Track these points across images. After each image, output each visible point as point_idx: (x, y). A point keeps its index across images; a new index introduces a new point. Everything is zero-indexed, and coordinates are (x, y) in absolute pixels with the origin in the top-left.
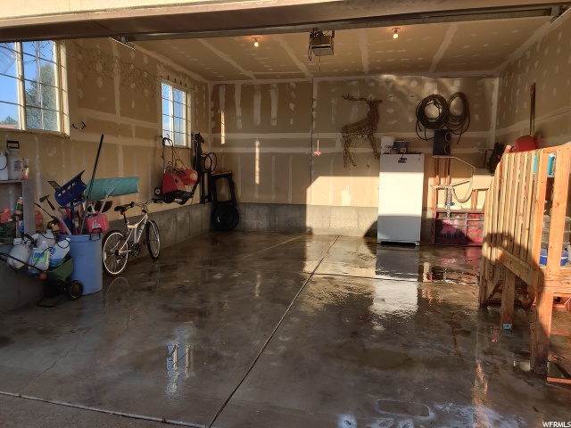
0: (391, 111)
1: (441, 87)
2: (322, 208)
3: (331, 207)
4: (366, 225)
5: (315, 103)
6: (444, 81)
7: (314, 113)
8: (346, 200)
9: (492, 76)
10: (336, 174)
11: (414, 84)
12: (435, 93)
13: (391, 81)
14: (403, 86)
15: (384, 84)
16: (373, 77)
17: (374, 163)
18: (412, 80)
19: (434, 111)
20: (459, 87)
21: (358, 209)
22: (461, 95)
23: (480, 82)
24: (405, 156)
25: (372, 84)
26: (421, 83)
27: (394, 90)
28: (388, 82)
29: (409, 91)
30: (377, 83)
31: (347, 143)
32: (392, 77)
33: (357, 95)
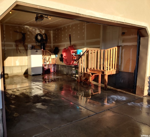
0: (28, 37)
1: (40, 31)
2: (10, 67)
3: (13, 66)
4: (24, 71)
5: (4, 32)
6: (41, 30)
7: (5, 35)
8: (18, 64)
9: (51, 30)
10: (14, 56)
11: (34, 30)
12: (39, 33)
13: (28, 28)
14: (31, 30)
15: (26, 29)
16: (23, 26)
17: (25, 52)
18: (33, 28)
19: (39, 38)
20: (44, 32)
21: (21, 66)
22: (45, 34)
23: (49, 31)
24: (37, 50)
25: (23, 28)
26: (36, 30)
27: (29, 31)
28: (27, 28)
29: (33, 31)
30: (24, 28)
31: (17, 46)
32: (28, 27)
33: (18, 31)
